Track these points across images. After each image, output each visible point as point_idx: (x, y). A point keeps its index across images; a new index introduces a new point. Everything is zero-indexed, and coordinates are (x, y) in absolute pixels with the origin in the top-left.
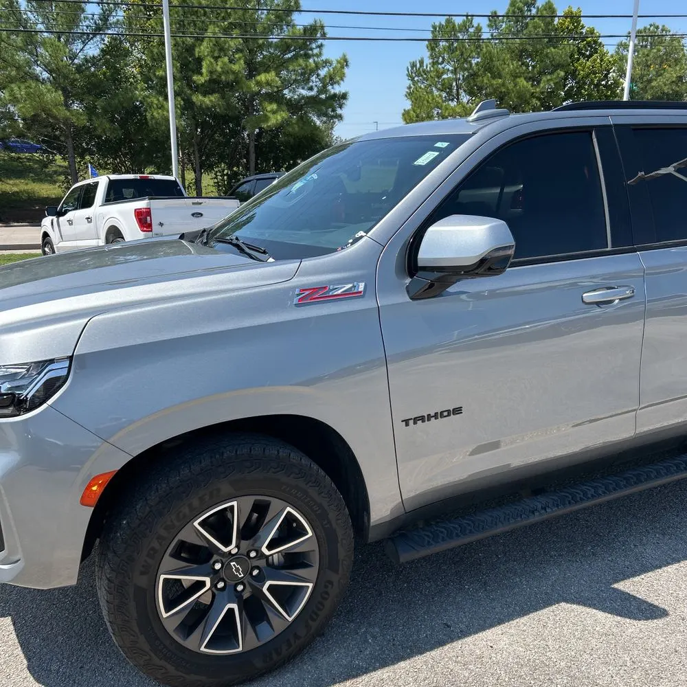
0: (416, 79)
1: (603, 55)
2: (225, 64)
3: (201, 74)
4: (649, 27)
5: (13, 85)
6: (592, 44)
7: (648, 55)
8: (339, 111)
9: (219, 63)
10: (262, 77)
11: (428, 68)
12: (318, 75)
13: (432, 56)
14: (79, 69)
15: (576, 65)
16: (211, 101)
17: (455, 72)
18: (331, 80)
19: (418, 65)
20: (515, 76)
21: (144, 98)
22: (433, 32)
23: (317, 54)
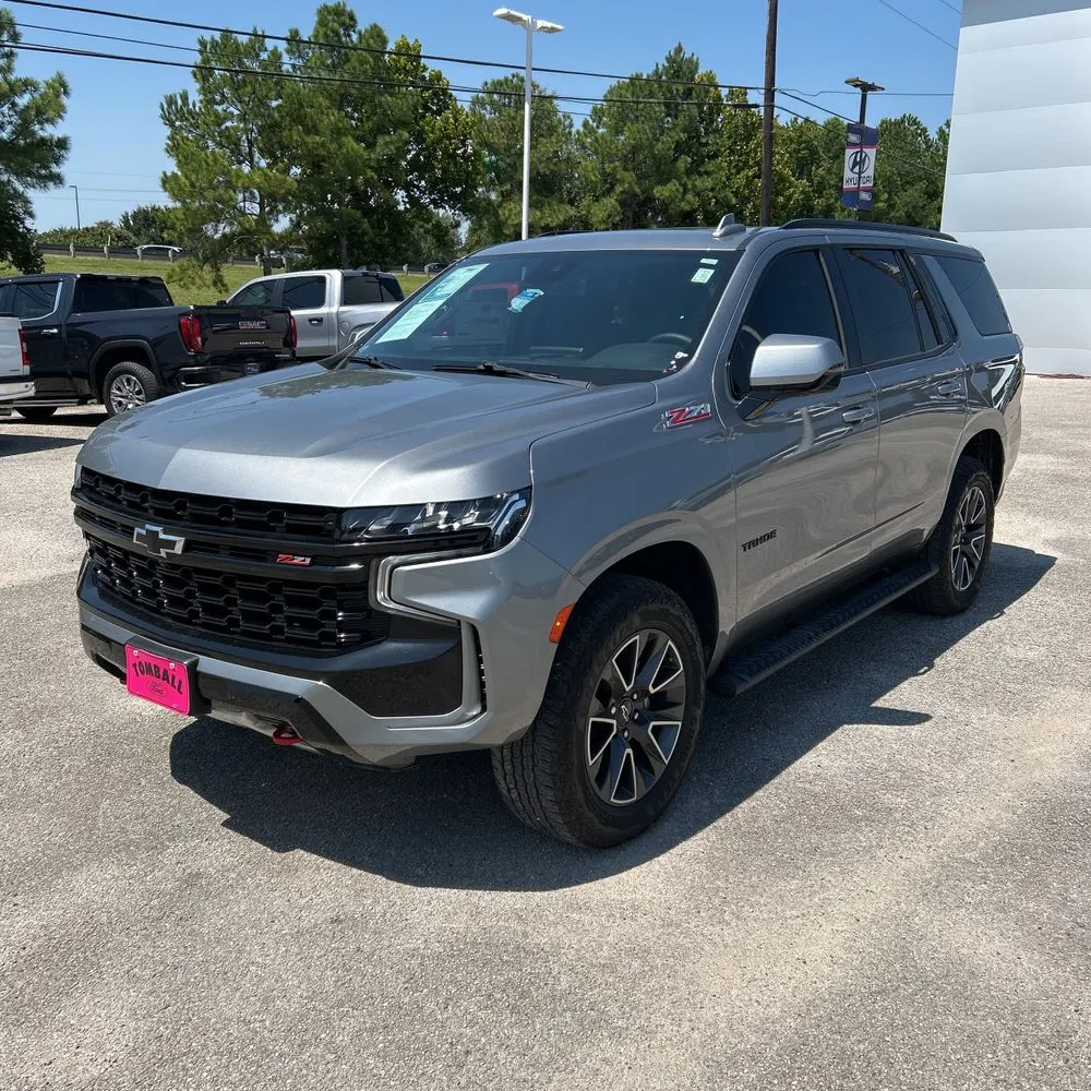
0: (178, 123)
1: (457, 113)
4: (511, 77)
6: (440, 94)
7: (514, 118)
8: (55, 169)
11: (197, 109)
12: (14, 105)
13: (204, 90)
15: (421, 123)
17: (243, 118)
18: (38, 115)
19: (180, 102)
20: (338, 133)
22: (201, 52)
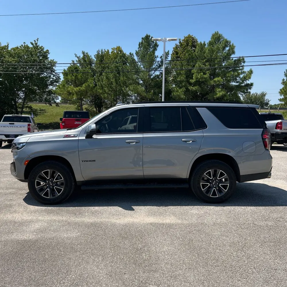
2: (201, 75)
3: (193, 79)
5: (130, 86)
8: (249, 90)
9: (199, 75)
10: (216, 79)
12: (240, 77)
14: (152, 80)
16: (195, 88)
18: (245, 79)
21: (172, 88)
23: (241, 69)
